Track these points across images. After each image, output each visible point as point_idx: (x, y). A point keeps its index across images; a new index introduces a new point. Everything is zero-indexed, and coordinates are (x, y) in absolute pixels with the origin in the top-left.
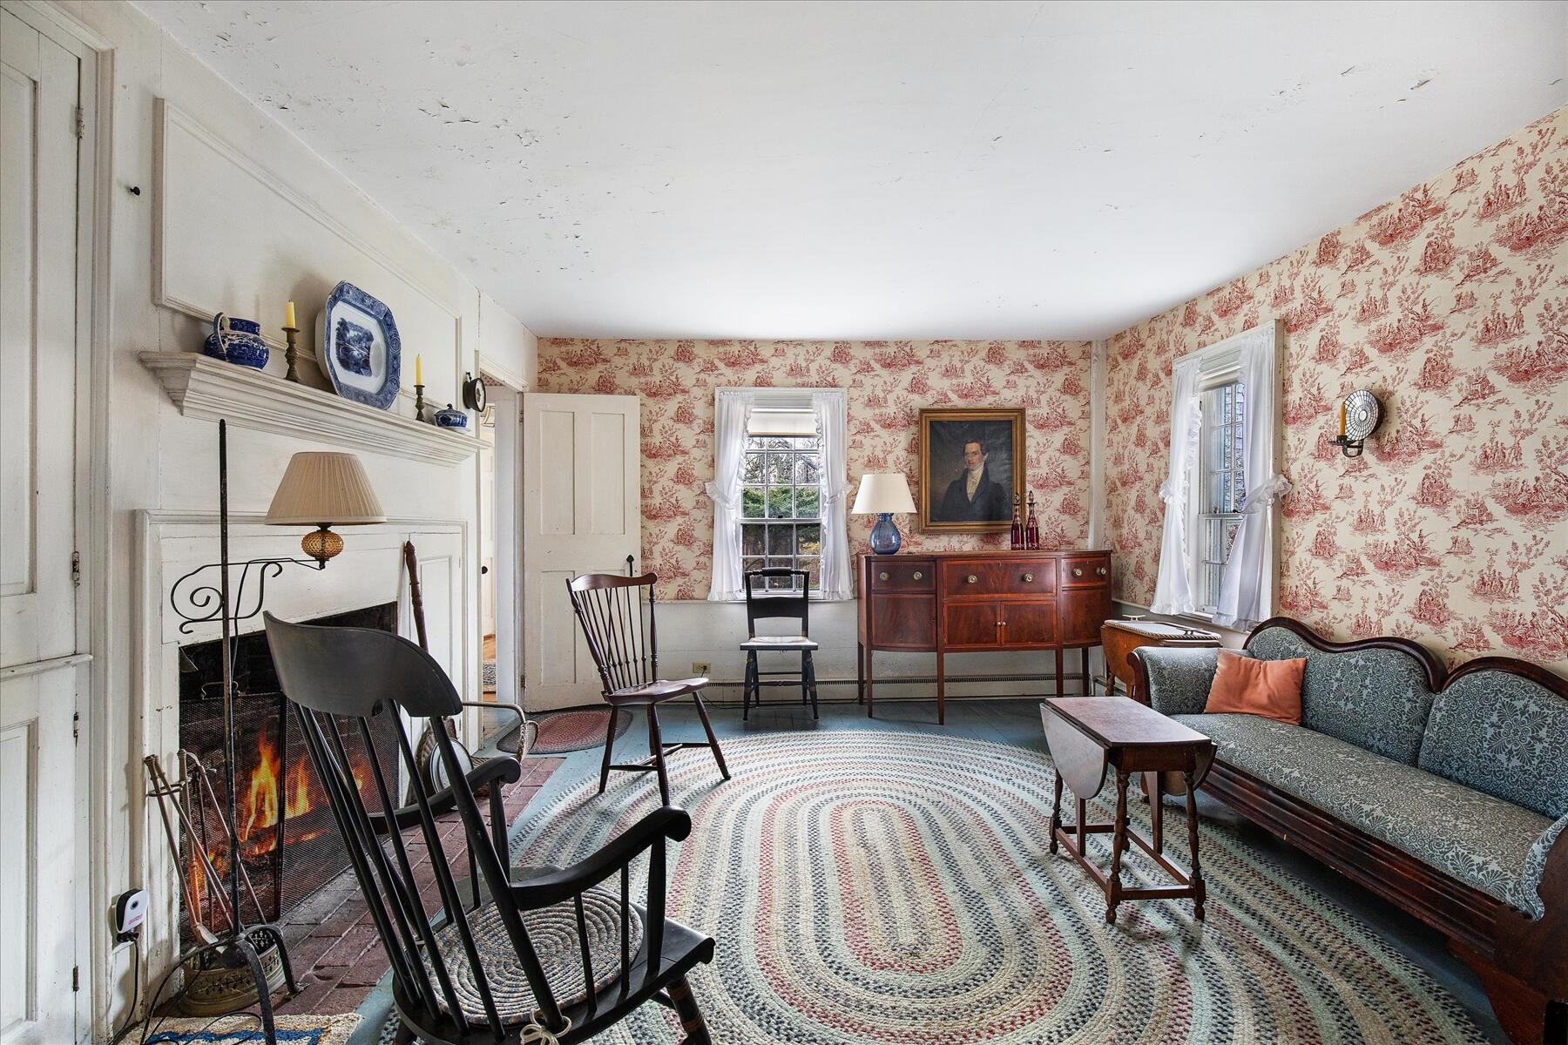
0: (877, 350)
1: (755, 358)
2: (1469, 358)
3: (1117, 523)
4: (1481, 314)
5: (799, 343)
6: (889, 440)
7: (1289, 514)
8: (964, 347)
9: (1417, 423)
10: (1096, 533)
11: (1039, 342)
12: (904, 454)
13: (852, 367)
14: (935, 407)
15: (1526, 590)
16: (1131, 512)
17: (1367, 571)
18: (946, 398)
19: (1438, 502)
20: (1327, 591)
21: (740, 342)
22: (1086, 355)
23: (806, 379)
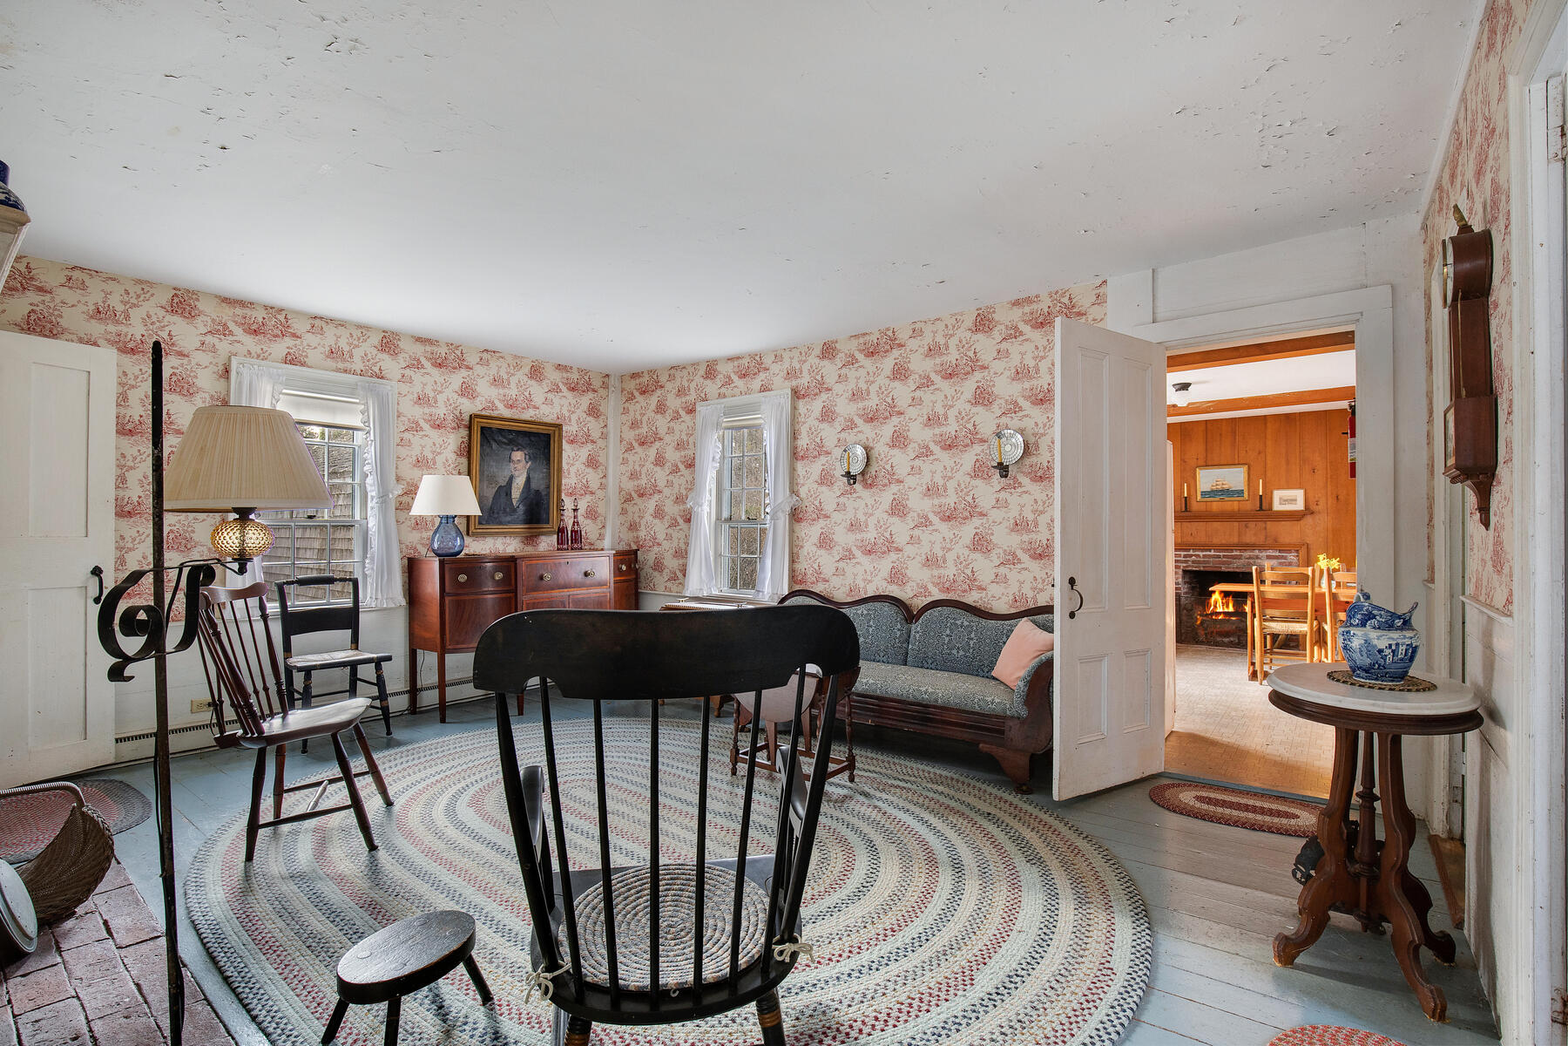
0: (428, 348)
1: (285, 330)
2: (919, 433)
3: (633, 527)
4: (925, 411)
5: (341, 324)
6: (439, 441)
7: (799, 520)
8: (510, 360)
9: (888, 467)
10: (613, 536)
11: (571, 368)
12: (453, 456)
13: (402, 361)
14: (483, 413)
15: (950, 563)
16: (648, 517)
17: (856, 556)
18: (494, 407)
19: (901, 514)
20: (828, 571)
21: (266, 307)
22: (605, 386)
23: (348, 365)
